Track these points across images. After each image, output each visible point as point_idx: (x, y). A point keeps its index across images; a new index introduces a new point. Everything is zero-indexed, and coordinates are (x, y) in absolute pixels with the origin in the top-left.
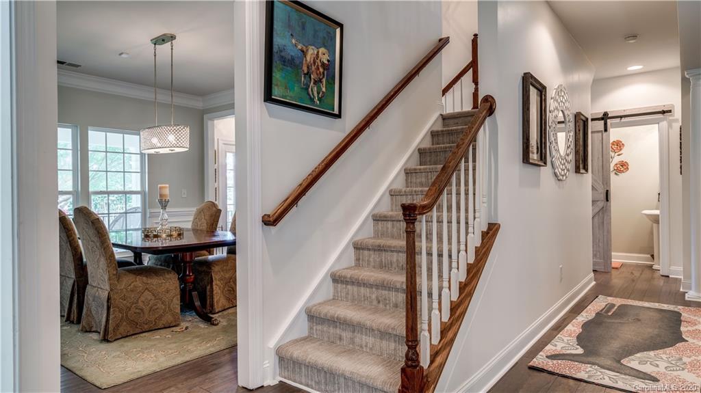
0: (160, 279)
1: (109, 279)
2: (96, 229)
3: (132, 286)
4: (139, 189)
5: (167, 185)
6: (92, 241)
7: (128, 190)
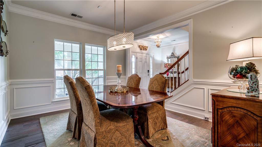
0: (124, 123)
1: (96, 126)
2: (88, 93)
3: (108, 129)
4: (102, 68)
5: (121, 65)
6: (85, 100)
7: (94, 69)
